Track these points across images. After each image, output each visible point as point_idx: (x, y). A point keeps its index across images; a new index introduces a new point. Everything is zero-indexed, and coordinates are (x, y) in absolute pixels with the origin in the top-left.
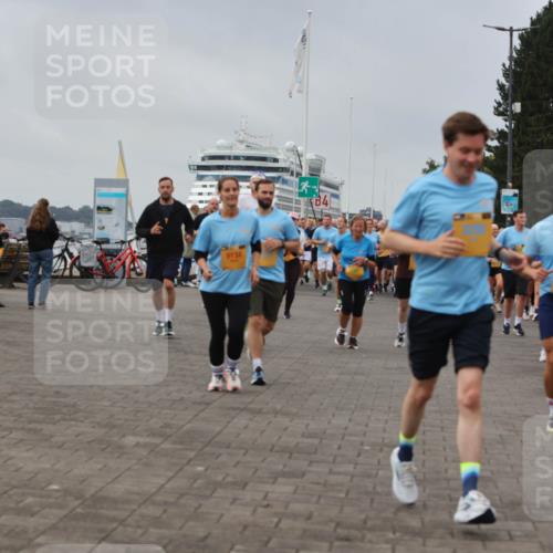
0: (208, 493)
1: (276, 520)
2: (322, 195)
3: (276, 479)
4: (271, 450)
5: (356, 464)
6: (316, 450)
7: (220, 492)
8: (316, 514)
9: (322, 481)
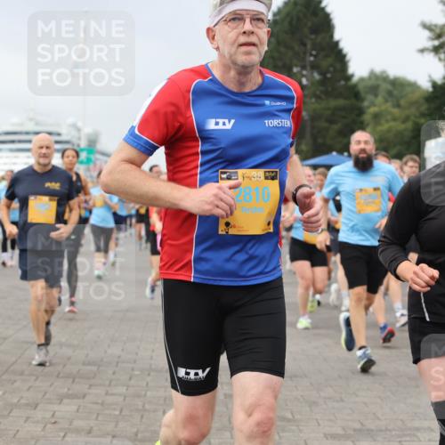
0: (6, 413)
1: (62, 434)
2: (98, 163)
3: (62, 400)
4: (58, 377)
5: (128, 386)
6: (95, 375)
7: (15, 413)
8: (95, 428)
9: (100, 401)
